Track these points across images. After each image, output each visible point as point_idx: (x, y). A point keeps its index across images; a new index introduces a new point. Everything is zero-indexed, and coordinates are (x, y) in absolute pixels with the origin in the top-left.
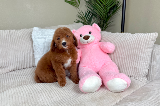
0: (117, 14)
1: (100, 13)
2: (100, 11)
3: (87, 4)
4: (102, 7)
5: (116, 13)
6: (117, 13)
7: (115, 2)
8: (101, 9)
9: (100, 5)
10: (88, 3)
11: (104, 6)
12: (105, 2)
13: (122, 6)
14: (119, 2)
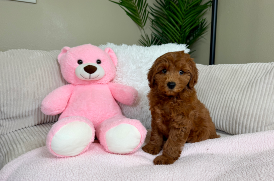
0: (202, 39)
1: (173, 38)
2: (174, 34)
3: (152, 24)
4: (177, 29)
5: (200, 37)
6: (202, 37)
7: (197, 21)
8: (176, 32)
9: (174, 26)
10: (153, 22)
11: (180, 27)
12: (182, 20)
13: (210, 26)
14: (205, 19)
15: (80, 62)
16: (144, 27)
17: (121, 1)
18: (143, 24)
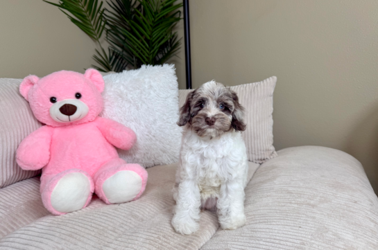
1: (139, 54)
5: (172, 55)
6: (175, 55)
8: (141, 47)
11: (148, 41)
12: (149, 33)
15: (53, 100)
16: (100, 40)
17: (62, 2)
18: (98, 36)
